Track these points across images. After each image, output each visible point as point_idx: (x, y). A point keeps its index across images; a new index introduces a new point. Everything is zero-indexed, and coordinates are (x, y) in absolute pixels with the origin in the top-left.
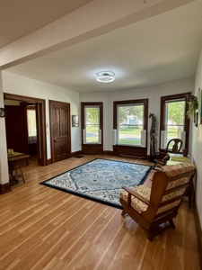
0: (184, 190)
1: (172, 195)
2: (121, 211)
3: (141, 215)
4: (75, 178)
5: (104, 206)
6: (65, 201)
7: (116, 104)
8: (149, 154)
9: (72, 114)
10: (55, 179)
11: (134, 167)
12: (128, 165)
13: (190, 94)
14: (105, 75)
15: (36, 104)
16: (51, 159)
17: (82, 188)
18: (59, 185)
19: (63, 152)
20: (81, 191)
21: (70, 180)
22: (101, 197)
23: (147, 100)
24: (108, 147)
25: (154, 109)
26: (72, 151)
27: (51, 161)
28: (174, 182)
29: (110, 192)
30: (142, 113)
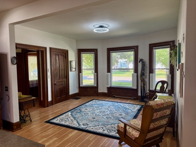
0: (167, 119)
1: (157, 124)
2: (118, 141)
3: (134, 140)
4: (76, 116)
5: (103, 138)
6: (70, 135)
7: (110, 50)
8: (139, 94)
9: (70, 60)
10: (59, 118)
11: (127, 106)
12: (122, 104)
13: (173, 42)
14: (101, 27)
15: (38, 51)
16: (52, 101)
17: (83, 124)
18: (63, 123)
19: (62, 94)
20: (82, 127)
21: (72, 118)
22: (100, 131)
23: (137, 47)
24: (102, 89)
25: (144, 54)
26: (70, 93)
27: (52, 103)
28: (159, 113)
29: (108, 127)
30: (132, 58)
